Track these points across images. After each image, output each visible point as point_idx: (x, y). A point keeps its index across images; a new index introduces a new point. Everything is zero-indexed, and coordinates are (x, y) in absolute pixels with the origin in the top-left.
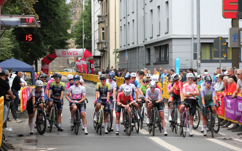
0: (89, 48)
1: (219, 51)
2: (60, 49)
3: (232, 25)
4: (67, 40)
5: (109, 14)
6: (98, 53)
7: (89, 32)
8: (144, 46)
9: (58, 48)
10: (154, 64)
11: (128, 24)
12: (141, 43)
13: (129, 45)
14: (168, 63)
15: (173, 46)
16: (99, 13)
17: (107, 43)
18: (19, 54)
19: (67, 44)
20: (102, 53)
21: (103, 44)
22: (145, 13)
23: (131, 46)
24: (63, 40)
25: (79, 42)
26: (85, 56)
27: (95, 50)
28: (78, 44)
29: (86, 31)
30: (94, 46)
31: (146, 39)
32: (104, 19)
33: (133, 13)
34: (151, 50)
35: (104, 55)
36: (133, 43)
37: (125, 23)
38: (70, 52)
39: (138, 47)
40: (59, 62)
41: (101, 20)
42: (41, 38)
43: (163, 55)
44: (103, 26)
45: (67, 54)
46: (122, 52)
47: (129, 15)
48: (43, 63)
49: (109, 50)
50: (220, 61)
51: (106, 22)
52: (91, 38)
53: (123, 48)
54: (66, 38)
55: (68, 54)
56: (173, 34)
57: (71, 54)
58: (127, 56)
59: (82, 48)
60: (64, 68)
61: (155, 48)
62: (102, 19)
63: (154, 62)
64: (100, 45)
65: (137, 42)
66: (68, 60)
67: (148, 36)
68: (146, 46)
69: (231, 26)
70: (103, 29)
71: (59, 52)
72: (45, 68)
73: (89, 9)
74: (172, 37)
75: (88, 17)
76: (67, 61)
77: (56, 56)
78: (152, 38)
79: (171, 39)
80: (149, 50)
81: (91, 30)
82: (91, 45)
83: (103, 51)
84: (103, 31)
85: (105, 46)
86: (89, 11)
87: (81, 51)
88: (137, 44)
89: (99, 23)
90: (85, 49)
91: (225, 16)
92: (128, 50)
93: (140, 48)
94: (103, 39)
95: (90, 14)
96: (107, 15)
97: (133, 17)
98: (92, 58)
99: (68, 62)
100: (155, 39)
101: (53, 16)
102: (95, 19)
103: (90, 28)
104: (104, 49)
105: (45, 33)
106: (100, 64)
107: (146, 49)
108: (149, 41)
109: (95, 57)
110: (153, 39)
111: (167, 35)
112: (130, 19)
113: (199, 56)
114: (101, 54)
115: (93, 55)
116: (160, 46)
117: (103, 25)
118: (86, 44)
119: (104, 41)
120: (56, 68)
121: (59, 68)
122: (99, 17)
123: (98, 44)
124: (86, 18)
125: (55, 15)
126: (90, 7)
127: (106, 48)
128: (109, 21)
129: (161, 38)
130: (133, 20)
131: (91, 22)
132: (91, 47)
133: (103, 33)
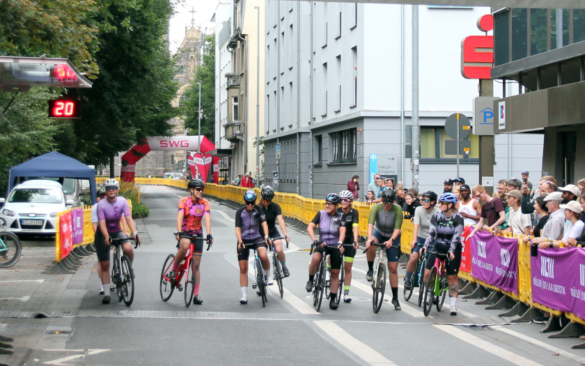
0: (210, 136)
1: (456, 141)
2: (156, 135)
3: (480, 92)
4: (168, 118)
5: (246, 71)
6: (226, 145)
7: (211, 106)
8: (309, 131)
9: (152, 135)
10: (329, 166)
11: (281, 89)
12: (305, 126)
13: (282, 129)
14: (356, 165)
15: (365, 132)
16: (229, 70)
17: (243, 127)
18: (71, 144)
19: (170, 127)
20: (234, 144)
21: (236, 128)
22: (313, 70)
23: (287, 132)
24: (162, 118)
25: (193, 124)
26: (203, 152)
27: (221, 138)
28: (190, 127)
29: (204, 104)
30: (219, 132)
31: (315, 119)
32: (237, 81)
33: (291, 69)
34: (323, 140)
35: (236, 148)
36: (291, 126)
37: (276, 89)
38: (174, 142)
39: (300, 134)
40: (156, 161)
41: (232, 83)
42: (118, 114)
43: (345, 149)
44: (236, 95)
45: (169, 145)
46: (270, 143)
47: (282, 74)
48: (125, 161)
49: (246, 139)
50: (458, 162)
51: (242, 86)
52: (213, 116)
53: (272, 135)
54: (166, 114)
55: (172, 146)
56: (365, 108)
57: (176, 146)
58: (278, 149)
59: (197, 134)
60: (166, 171)
61: (331, 134)
62: (234, 81)
63: (328, 163)
64: (230, 128)
65: (298, 124)
66: (172, 156)
67: (318, 114)
68: (314, 131)
70: (236, 100)
71: (153, 141)
72: (128, 171)
73: (210, 62)
74: (363, 114)
75: (208, 77)
76: (170, 159)
77: (148, 150)
78: (324, 116)
79: (361, 119)
80: (319, 139)
81: (214, 101)
82: (213, 129)
83: (234, 140)
84: (236, 104)
85: (238, 132)
86: (211, 67)
87: (196, 140)
88: (298, 127)
89: (228, 89)
90: (202, 137)
91: (467, 74)
92: (282, 139)
93: (303, 136)
94: (236, 118)
95: (213, 71)
96: (242, 74)
97: (291, 76)
98: (216, 153)
99: (173, 159)
100: (332, 118)
101: (141, 73)
102: (221, 82)
103: (212, 98)
104: (237, 137)
105: (124, 105)
106: (230, 164)
107: (314, 138)
108: (320, 122)
109: (220, 151)
110: (328, 118)
111: (354, 110)
112: (284, 82)
114: (231, 146)
115: (217, 147)
116: (341, 133)
117: (235, 92)
118: (204, 127)
119: (237, 122)
120: (151, 170)
121: (156, 171)
122: (228, 76)
123: (227, 127)
124: (206, 79)
125: (145, 71)
126: (213, 58)
127: (241, 135)
128: (246, 84)
129: (342, 117)
130: (291, 83)
131: (214, 86)
132: (214, 134)
133: (236, 107)
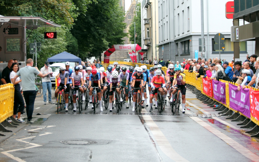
0: (139, 44)
1: (219, 45)
2: (118, 44)
3: (234, 24)
4: (122, 38)
5: (152, 17)
6: (145, 48)
7: (140, 32)
8: (174, 41)
9: (115, 44)
10: (181, 55)
11: (164, 24)
12: (172, 39)
13: (165, 41)
14: (190, 55)
15: (193, 42)
16: (145, 17)
17: (151, 40)
19: (122, 41)
20: (148, 47)
22: (174, 16)
23: (166, 42)
24: (119, 38)
25: (133, 39)
26: (137, 50)
27: (143, 45)
28: (132, 40)
29: (137, 31)
30: (143, 42)
31: (175, 36)
32: (149, 21)
33: (167, 16)
34: (179, 45)
35: (149, 49)
36: (167, 39)
37: (162, 25)
38: (125, 47)
39: (171, 42)
40: (121, 54)
41: (146, 22)
42: (97, 36)
43: (187, 48)
44: (148, 27)
45: (123, 48)
46: (160, 46)
47: (164, 18)
49: (152, 45)
50: (220, 53)
51: (150, 23)
52: (141, 36)
53: (161, 43)
54: (121, 36)
55: (124, 48)
56: (193, 32)
57: (126, 48)
58: (163, 48)
59: (134, 43)
60: (124, 59)
61: (182, 43)
62: (147, 22)
63: (180, 54)
64: (146, 41)
66: (127, 52)
67: (176, 34)
68: (175, 41)
69: (232, 25)
70: (148, 29)
71: (117, 46)
72: (107, 59)
73: (139, 14)
74: (191, 34)
75: (138, 20)
77: (114, 50)
78: (179, 35)
79: (191, 36)
80: (177, 44)
81: (141, 30)
82: (141, 41)
84: (148, 31)
85: (149, 42)
86: (139, 16)
87: (134, 46)
88: (170, 40)
89: (145, 25)
90: (136, 44)
91: (228, 17)
92: (165, 45)
93: (172, 43)
94: (148, 37)
95: (140, 18)
96: (150, 19)
97: (167, 19)
98: (141, 51)
99: (127, 54)
100: (181, 36)
101: (106, 19)
102: (143, 22)
103: (140, 29)
104: (149, 44)
105: (100, 33)
106: (147, 55)
107: (175, 44)
108: (177, 38)
109: (143, 50)
110: (180, 36)
111: (189, 32)
112: (165, 22)
113: (204, 49)
114: (147, 48)
115: (142, 48)
116: (185, 42)
117: (148, 26)
118: (137, 40)
119: (148, 38)
120: (118, 58)
121: (121, 59)
122: (145, 20)
123: (145, 40)
124: (137, 21)
125: (108, 18)
126: (140, 12)
127: (150, 43)
128: (152, 23)
129: (184, 36)
130: (167, 22)
131: (141, 24)
132: (141, 43)
133: (148, 32)
